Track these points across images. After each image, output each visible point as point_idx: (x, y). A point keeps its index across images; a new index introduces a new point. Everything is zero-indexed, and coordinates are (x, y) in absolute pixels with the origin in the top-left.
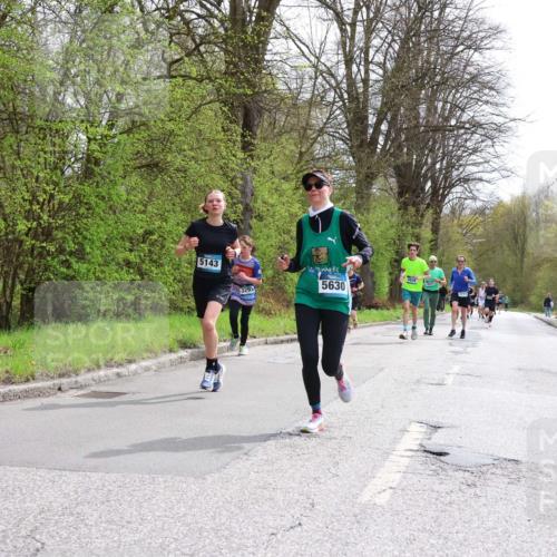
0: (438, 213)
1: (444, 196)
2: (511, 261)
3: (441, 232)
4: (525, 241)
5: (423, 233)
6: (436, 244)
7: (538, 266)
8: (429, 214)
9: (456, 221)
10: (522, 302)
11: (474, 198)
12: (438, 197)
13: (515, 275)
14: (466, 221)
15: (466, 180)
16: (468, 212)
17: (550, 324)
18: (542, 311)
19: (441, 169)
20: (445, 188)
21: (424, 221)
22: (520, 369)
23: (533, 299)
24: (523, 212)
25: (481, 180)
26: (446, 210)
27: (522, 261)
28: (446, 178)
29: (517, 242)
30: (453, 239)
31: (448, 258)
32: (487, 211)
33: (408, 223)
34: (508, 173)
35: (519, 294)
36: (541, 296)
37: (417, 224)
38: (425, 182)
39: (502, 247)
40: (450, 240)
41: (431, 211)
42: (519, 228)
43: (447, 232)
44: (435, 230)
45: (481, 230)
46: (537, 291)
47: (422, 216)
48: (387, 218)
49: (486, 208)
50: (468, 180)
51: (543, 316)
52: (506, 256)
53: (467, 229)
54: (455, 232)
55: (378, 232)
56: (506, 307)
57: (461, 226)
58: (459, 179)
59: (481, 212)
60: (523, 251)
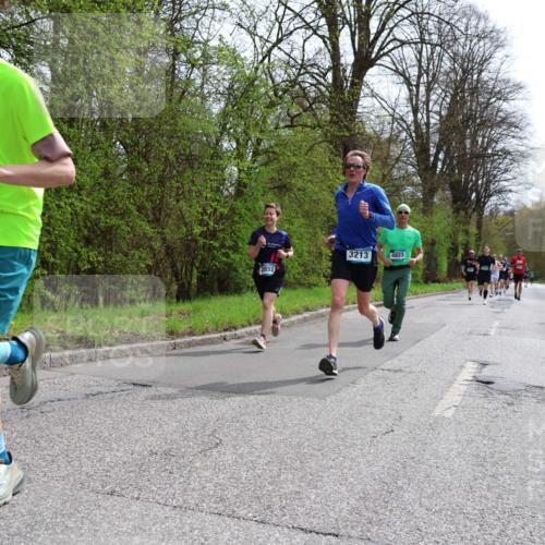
0: (481, 215)
1: (485, 203)
3: (483, 228)
5: (470, 229)
6: (480, 237)
8: (475, 216)
9: (493, 221)
11: (506, 204)
12: (480, 205)
14: (500, 219)
15: (500, 192)
16: (501, 214)
19: (482, 184)
20: (485, 197)
21: (471, 221)
25: (510, 191)
26: (487, 212)
28: (486, 190)
30: (492, 233)
32: (515, 213)
33: (460, 222)
35: (539, 271)
37: (466, 223)
38: (471, 194)
40: (489, 234)
41: (475, 214)
43: (488, 228)
44: (479, 226)
47: (470, 217)
48: (445, 219)
49: (515, 211)
50: (502, 191)
53: (501, 226)
54: (493, 228)
56: (532, 280)
57: (497, 224)
58: (495, 191)
59: (511, 213)
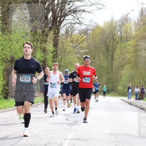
0: (57, 33)
1: (61, 22)
2: (105, 64)
3: (59, 46)
4: (114, 50)
5: (47, 46)
6: (56, 54)
7: (122, 66)
8: (51, 34)
9: (69, 39)
10: (113, 90)
11: (80, 23)
12: (56, 23)
13: (108, 73)
14: (75, 38)
15: (75, 11)
16: (76, 32)
17: (130, 104)
18: (126, 96)
19: (58, 4)
20: (61, 17)
21: (48, 39)
22: (111, 134)
23: (120, 88)
24: (112, 32)
25: (84, 11)
26: (62, 31)
27: (112, 64)
28: (61, 10)
29: (108, 51)
30: (67, 50)
31: (64, 63)
32: (89, 32)
33: (38, 40)
34: (101, 7)
35: (111, 85)
36: (124, 86)
37: (43, 41)
38: (48, 13)
39: (99, 54)
40: (65, 51)
41: (52, 32)
42: (110, 42)
43: (63, 46)
45: (85, 44)
46: (122, 83)
47: (47, 35)
48: (23, 37)
49: (88, 29)
50: (76, 11)
51: (126, 99)
52: (102, 61)
53: (76, 43)
54: (69, 46)
55: (18, 47)
56: (104, 94)
57: (72, 41)
58: (70, 11)
59: (85, 32)
60: (112, 57)
